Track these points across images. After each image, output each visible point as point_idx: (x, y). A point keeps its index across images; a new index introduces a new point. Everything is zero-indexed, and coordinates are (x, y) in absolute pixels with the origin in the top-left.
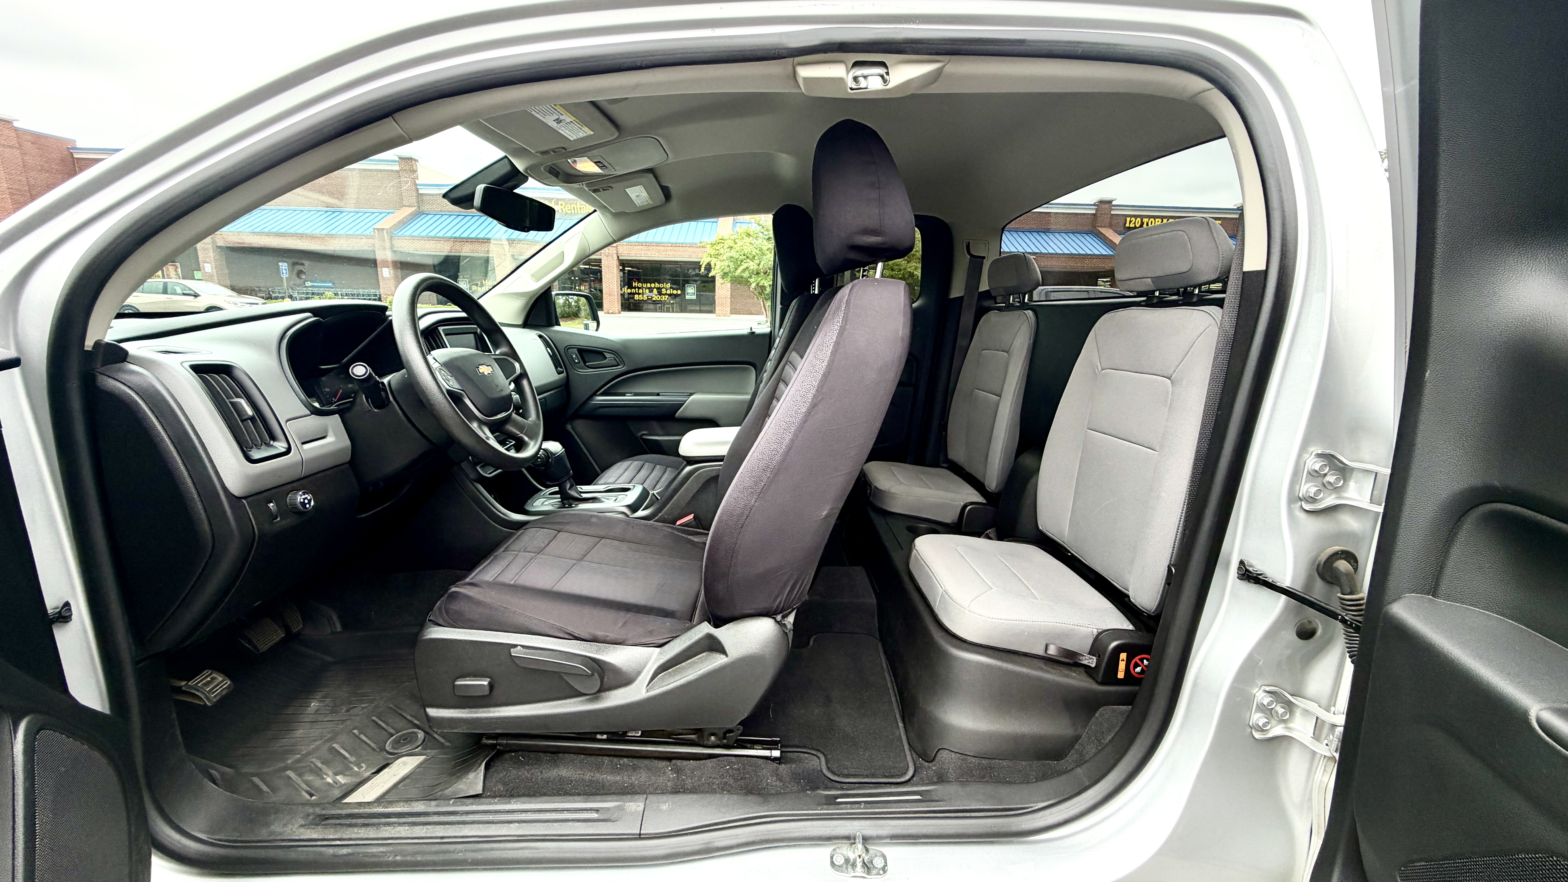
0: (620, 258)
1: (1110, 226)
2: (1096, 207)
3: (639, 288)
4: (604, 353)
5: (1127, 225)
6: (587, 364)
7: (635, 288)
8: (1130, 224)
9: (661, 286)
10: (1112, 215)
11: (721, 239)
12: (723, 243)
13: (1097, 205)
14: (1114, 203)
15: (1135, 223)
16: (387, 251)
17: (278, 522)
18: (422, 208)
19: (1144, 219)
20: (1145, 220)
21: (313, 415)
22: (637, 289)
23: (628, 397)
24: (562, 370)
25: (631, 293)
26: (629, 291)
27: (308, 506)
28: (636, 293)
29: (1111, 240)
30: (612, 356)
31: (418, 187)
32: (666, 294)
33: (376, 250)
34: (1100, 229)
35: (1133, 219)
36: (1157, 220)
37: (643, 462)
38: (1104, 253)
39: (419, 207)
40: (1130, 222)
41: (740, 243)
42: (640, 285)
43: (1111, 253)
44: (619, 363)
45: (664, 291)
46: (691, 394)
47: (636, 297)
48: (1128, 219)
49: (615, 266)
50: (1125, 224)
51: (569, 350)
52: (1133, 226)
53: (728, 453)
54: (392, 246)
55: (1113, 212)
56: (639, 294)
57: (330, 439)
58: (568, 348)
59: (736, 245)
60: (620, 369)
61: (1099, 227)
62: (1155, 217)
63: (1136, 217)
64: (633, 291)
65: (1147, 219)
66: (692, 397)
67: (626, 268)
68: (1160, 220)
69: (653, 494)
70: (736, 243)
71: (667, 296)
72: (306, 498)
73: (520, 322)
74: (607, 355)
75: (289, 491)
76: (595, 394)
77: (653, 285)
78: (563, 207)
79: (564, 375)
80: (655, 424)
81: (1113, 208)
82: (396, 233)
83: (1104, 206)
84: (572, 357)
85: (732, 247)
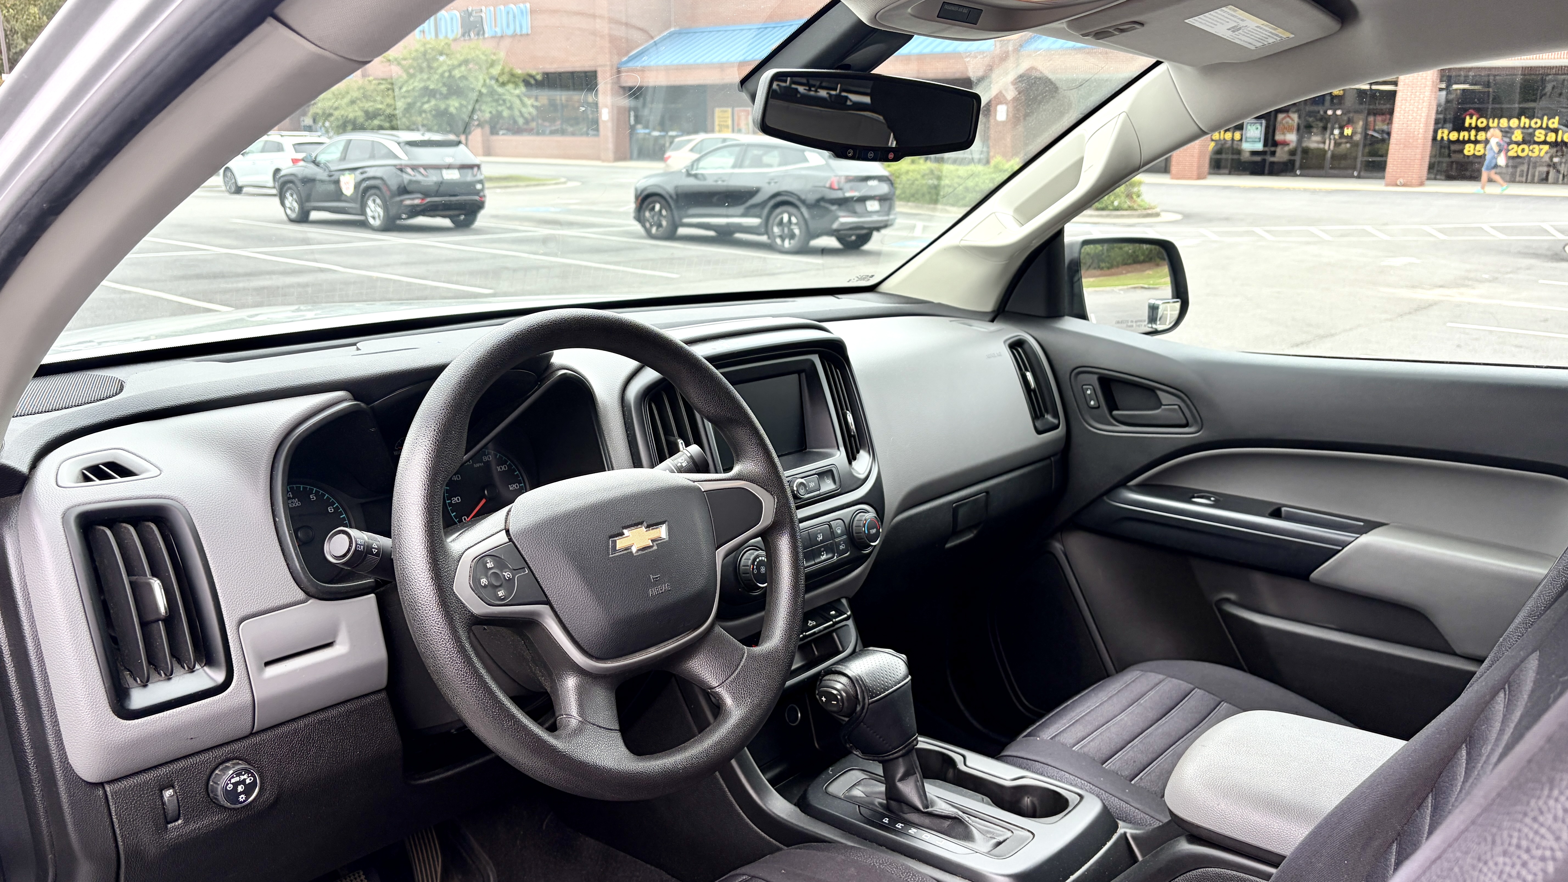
3: (1478, 129)
4: (1159, 393)
6: (1115, 412)
7: (1469, 129)
9: (1535, 123)
17: (178, 827)
21: (311, 601)
22: (1473, 132)
23: (1200, 507)
24: (1056, 421)
25: (1458, 141)
26: (1454, 136)
27: (242, 798)
28: (1469, 141)
30: (1178, 402)
32: (1545, 142)
37: (1192, 686)
42: (1483, 122)
44: (1190, 420)
45: (1540, 135)
46: (1370, 526)
47: (1469, 150)
49: (1429, 83)
51: (1081, 376)
53: (1293, 853)
56: (1476, 142)
57: (339, 649)
58: (1080, 370)
60: (1189, 434)
64: (1464, 135)
66: (1365, 539)
67: (1455, 87)
69: (1125, 833)
71: (1546, 148)
72: (243, 782)
73: (989, 306)
74: (1165, 398)
75: (213, 765)
76: (1123, 484)
77: (1514, 122)
79: (1060, 431)
80: (1260, 581)
84: (1084, 393)
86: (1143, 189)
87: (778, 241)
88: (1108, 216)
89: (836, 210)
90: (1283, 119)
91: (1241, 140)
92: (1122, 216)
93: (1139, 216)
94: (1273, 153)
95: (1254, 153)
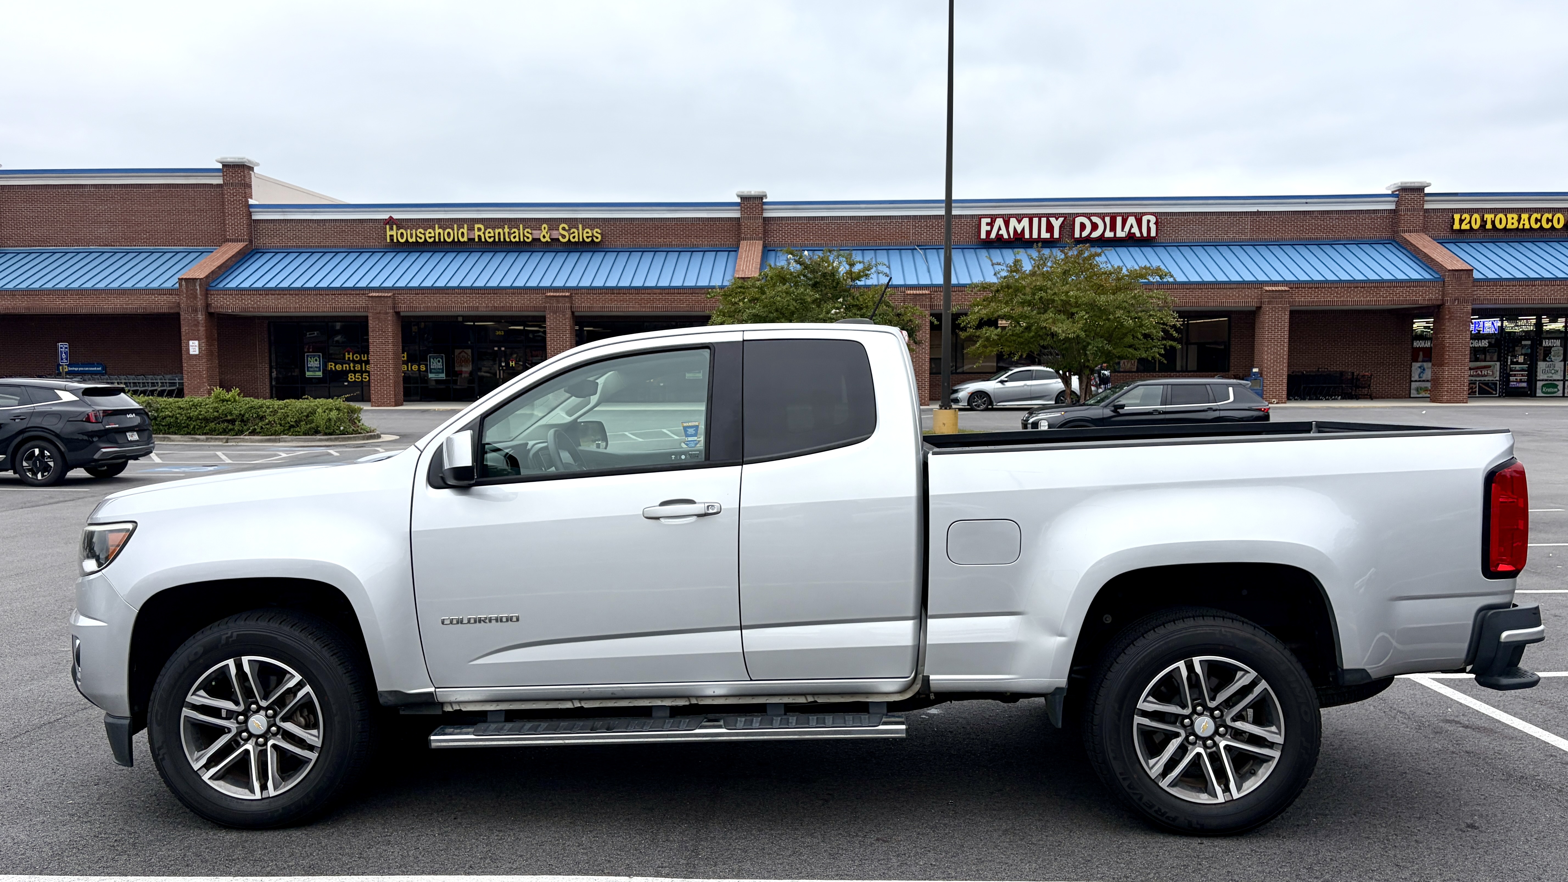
0: (576, 314)
1: (1425, 229)
2: (1396, 199)
5: (1456, 226)
8: (1460, 225)
10: (1427, 210)
11: (741, 287)
12: (743, 293)
13: (1397, 196)
14: (1427, 191)
15: (1470, 222)
16: (200, 313)
18: (256, 243)
19: (1486, 216)
20: (1489, 217)
29: (1426, 255)
31: (251, 210)
33: (182, 313)
34: (1407, 236)
35: (1466, 216)
36: (1509, 216)
38: (1415, 276)
39: (251, 241)
40: (1461, 221)
41: (770, 293)
43: (1427, 276)
48: (1457, 217)
50: (1452, 226)
52: (1468, 227)
54: (208, 305)
55: (1426, 206)
59: (764, 297)
61: (1405, 232)
62: (1505, 211)
63: (1471, 211)
65: (1492, 216)
68: (1516, 217)
70: (763, 293)
78: (481, 233)
81: (1426, 198)
82: (214, 284)
83: (1409, 196)
85: (757, 299)
86: (362, 416)
87: (29, 474)
88: (336, 439)
89: (97, 441)
90: (460, 353)
91: (426, 371)
92: (349, 439)
93: (364, 438)
94: (455, 382)
95: (438, 381)
